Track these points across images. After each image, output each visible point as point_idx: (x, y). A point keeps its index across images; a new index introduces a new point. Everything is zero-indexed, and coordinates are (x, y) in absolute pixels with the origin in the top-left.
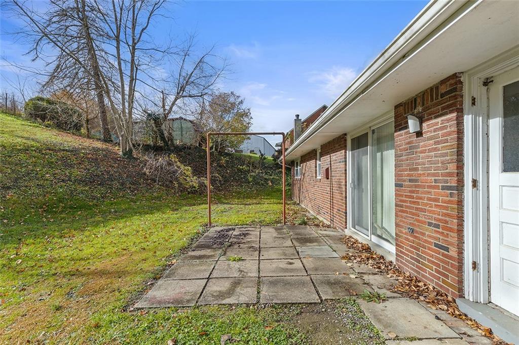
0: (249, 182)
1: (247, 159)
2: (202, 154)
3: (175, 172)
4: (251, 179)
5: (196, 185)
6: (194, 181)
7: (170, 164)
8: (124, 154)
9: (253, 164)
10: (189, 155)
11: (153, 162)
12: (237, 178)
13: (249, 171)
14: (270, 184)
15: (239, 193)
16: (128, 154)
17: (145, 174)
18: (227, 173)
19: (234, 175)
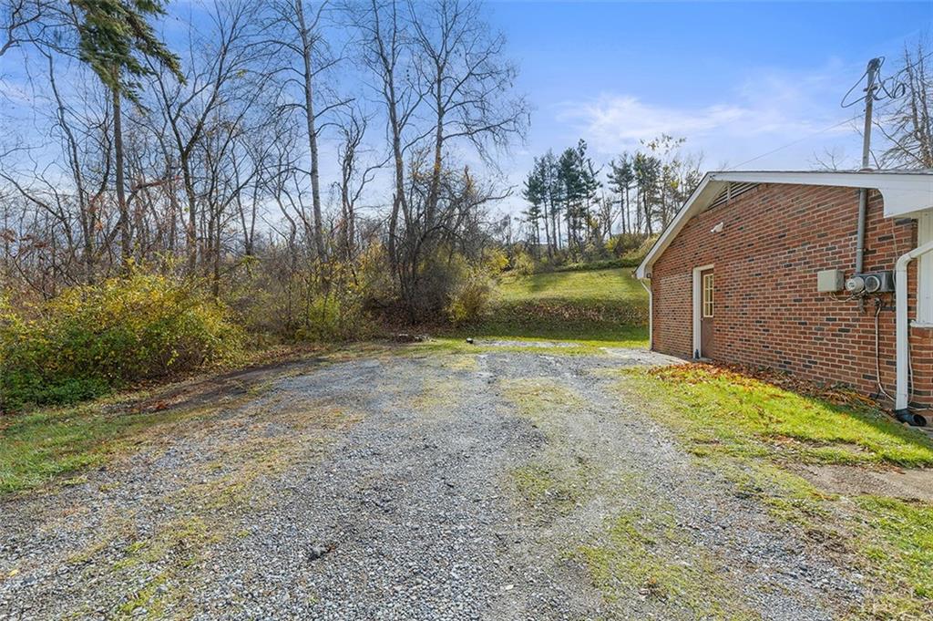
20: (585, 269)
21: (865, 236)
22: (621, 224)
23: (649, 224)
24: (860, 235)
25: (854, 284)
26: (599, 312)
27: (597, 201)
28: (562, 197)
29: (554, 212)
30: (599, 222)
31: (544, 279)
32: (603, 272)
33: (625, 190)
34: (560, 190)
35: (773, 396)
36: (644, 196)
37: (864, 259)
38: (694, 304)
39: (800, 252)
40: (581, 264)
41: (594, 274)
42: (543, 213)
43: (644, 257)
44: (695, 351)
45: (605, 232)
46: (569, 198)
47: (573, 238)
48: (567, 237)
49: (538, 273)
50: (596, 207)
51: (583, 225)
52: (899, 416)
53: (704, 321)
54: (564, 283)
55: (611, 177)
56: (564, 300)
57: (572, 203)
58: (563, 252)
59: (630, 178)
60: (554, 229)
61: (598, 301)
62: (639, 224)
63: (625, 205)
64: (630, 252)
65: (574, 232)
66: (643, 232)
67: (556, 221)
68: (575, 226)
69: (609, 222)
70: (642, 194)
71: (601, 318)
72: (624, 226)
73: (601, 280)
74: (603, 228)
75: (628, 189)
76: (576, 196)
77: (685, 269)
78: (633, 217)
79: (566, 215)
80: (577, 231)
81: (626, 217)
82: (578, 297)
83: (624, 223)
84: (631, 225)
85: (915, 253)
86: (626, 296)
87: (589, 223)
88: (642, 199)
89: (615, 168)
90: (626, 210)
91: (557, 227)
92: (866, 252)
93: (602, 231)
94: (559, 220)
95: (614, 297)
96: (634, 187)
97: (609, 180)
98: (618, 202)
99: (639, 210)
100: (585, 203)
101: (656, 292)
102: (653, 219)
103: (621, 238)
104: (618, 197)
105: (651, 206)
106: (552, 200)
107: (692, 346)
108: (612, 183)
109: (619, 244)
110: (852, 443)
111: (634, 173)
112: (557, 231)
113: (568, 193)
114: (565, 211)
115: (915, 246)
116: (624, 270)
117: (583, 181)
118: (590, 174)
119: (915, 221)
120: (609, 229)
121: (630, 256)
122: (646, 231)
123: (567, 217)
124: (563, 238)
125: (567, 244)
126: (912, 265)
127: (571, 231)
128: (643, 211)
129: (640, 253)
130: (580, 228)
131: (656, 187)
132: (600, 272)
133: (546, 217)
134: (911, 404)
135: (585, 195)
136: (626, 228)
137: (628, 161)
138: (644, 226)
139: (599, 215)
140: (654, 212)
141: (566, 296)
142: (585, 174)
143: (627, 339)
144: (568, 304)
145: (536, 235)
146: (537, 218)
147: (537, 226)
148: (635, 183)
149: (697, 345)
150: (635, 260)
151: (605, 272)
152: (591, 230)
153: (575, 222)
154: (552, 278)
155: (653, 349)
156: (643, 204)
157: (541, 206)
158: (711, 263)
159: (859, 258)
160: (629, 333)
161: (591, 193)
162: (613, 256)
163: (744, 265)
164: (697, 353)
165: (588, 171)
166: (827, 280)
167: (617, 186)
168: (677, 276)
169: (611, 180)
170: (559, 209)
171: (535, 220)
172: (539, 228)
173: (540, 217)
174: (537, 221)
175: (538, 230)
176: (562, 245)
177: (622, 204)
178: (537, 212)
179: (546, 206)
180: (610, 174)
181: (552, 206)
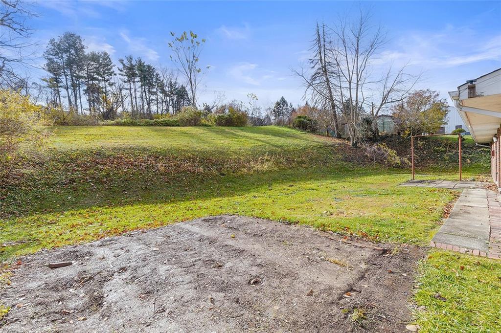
0: (445, 160)
1: (444, 141)
2: (401, 140)
3: (383, 154)
4: (448, 158)
5: (399, 162)
6: (398, 160)
7: (379, 149)
8: (353, 145)
9: (450, 146)
10: (391, 142)
11: (370, 149)
12: (433, 157)
13: (445, 152)
14: (469, 162)
15: (435, 168)
16: (355, 145)
17: (367, 156)
18: (424, 153)
19: (431, 155)
22: (130, 104)
29: (74, 85)
33: (132, 82)
36: (145, 89)
42: (64, 84)
48: (88, 108)
55: (121, 71)
59: (134, 75)
62: (143, 106)
63: (133, 91)
70: (144, 87)
72: (132, 105)
75: (134, 82)
79: (86, 90)
84: (138, 106)
89: (124, 65)
90: (134, 95)
96: (138, 81)
98: (127, 89)
100: (102, 84)
102: (152, 103)
104: (127, 85)
105: (150, 97)
108: (122, 75)
111: (137, 72)
112: (78, 101)
114: (85, 87)
123: (87, 92)
125: (88, 112)
131: (152, 84)
137: (133, 63)
140: (152, 100)
146: (59, 87)
147: (58, 93)
148: (138, 79)
156: (144, 94)
157: (62, 78)
161: (107, 78)
167: (126, 78)
169: (122, 73)
170: (79, 84)
171: (57, 88)
172: (61, 96)
173: (61, 87)
174: (58, 90)
175: (59, 97)
176: (83, 113)
177: (130, 90)
178: (58, 82)
179: (66, 79)
180: (120, 68)
181: (73, 80)
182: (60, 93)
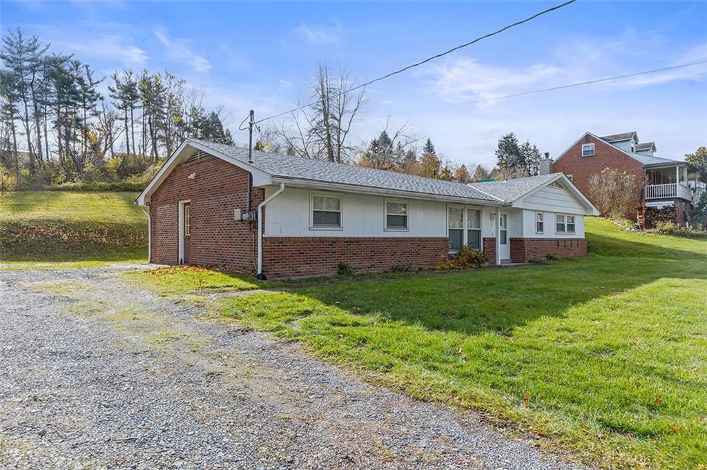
20: (84, 189)
21: (250, 194)
22: (125, 144)
23: (155, 148)
24: (248, 193)
25: (246, 216)
26: (102, 234)
27: (96, 114)
28: (51, 100)
29: (38, 115)
30: (98, 136)
31: (32, 197)
32: (105, 195)
33: (129, 108)
34: (47, 91)
35: (210, 275)
36: (150, 119)
37: (250, 204)
38: (180, 226)
39: (230, 197)
40: (79, 184)
41: (95, 196)
42: (22, 114)
43: (147, 184)
44: (180, 260)
45: (106, 149)
46: (59, 103)
47: (64, 150)
48: (57, 149)
49: (21, 190)
50: (95, 120)
51: (79, 138)
52: (258, 277)
53: (186, 238)
54: (59, 204)
55: (113, 91)
56: (60, 221)
57: (63, 110)
58: (52, 165)
59: (135, 97)
60: (40, 137)
61: (102, 224)
62: (144, 146)
63: (129, 123)
64: (134, 177)
65: (67, 144)
66: (148, 154)
67: (42, 128)
68: (68, 137)
69: (111, 138)
70: (148, 116)
71: (104, 239)
72: (128, 145)
73: (103, 203)
74: (104, 145)
75: (133, 108)
76: (68, 103)
77: (173, 201)
78: (138, 138)
79: (56, 122)
80: (71, 143)
81: (130, 136)
82: (78, 219)
83: (128, 142)
84: (136, 147)
85: (263, 204)
86: (129, 220)
87: (86, 137)
88: (147, 121)
89: (118, 82)
90: (130, 129)
91: (42, 134)
92: (250, 202)
93: (102, 148)
94: (45, 126)
95: (117, 220)
96: (140, 107)
97: (111, 93)
98: (122, 119)
99: (144, 132)
100: (81, 113)
101: (153, 216)
102: (159, 143)
103: (125, 158)
104: (121, 113)
105: (157, 131)
106: (35, 101)
107: (178, 256)
108: (115, 97)
109: (122, 165)
110: (232, 286)
111: (139, 92)
112: (43, 139)
113: (59, 97)
114: (55, 118)
115: (264, 200)
116: (127, 194)
117: (79, 88)
118: (87, 82)
119: (264, 189)
120: (111, 146)
121: (133, 180)
122: (152, 154)
123: (58, 124)
124: (51, 148)
125: (57, 157)
126: (263, 208)
127: (63, 142)
128: (148, 133)
129: (144, 179)
130: (75, 140)
131: (162, 112)
132: (101, 194)
133: (27, 121)
134: (262, 271)
135: (81, 104)
136: (131, 148)
137: (133, 80)
138: (149, 149)
139: (99, 129)
140: (160, 137)
141: (63, 218)
142: (81, 81)
143: (131, 258)
144: (66, 226)
145: (12, 141)
146: (13, 118)
147: (13, 129)
148: (139, 103)
149: (181, 256)
150: (139, 185)
151: (108, 194)
152: (88, 145)
153: (68, 133)
154: (43, 197)
155: (151, 262)
156: (148, 126)
157: (20, 106)
158: (189, 199)
159: (248, 204)
160: (132, 254)
161: (88, 104)
162: (116, 177)
163: (206, 202)
164: (181, 261)
165: (85, 78)
166: (237, 214)
167: (120, 102)
168: (168, 206)
169: (114, 94)
170: (45, 113)
171: (10, 121)
172: (16, 132)
173: (17, 118)
174: (13, 123)
175: (14, 134)
176: (50, 158)
177: (126, 122)
178: (13, 111)
179: (26, 106)
180: (111, 87)
181: (36, 108)
182: (15, 129)
